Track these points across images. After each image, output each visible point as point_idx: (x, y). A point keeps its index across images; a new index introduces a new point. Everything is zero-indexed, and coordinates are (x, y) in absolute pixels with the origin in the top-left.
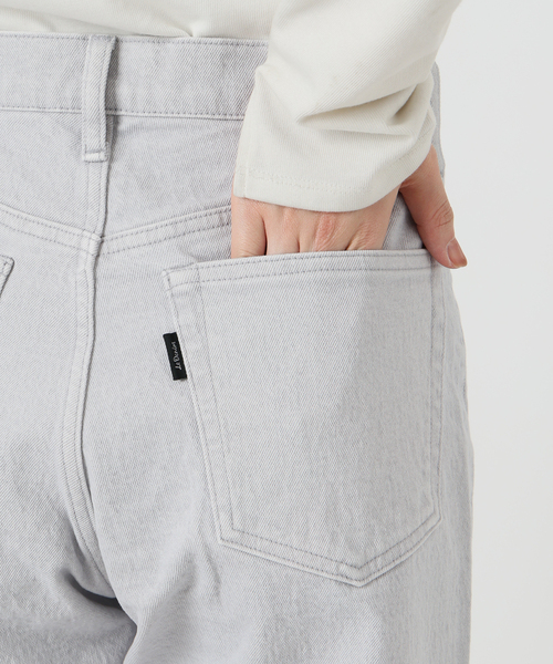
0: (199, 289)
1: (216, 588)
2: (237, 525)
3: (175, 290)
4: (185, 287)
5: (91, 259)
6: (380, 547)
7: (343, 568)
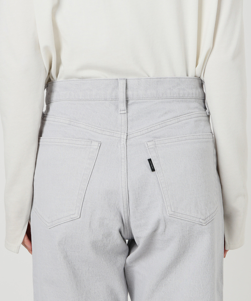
0: (156, 147)
1: (165, 229)
2: (173, 210)
3: (149, 147)
4: (152, 146)
5: (125, 140)
6: (208, 214)
7: (200, 220)
